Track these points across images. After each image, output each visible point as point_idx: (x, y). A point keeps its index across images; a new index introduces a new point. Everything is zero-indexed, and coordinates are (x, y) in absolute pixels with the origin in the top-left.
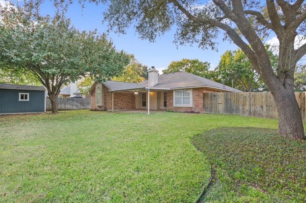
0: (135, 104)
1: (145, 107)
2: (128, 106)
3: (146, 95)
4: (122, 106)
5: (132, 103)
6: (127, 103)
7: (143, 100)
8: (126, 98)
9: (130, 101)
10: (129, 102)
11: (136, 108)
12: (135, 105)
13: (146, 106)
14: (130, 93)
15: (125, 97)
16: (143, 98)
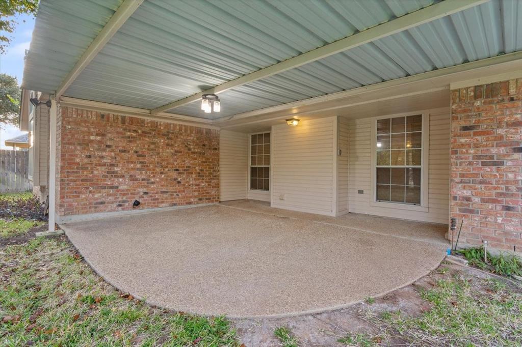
0: (217, 177)
1: (264, 192)
2: (178, 187)
3: (269, 141)
4: (141, 190)
5: (200, 175)
6: (174, 175)
7: (253, 162)
8: (170, 150)
9: (188, 163)
10: (188, 171)
11: (223, 198)
12: (217, 186)
13: (268, 189)
14: (192, 129)
15: (162, 141)
16: (253, 152)
